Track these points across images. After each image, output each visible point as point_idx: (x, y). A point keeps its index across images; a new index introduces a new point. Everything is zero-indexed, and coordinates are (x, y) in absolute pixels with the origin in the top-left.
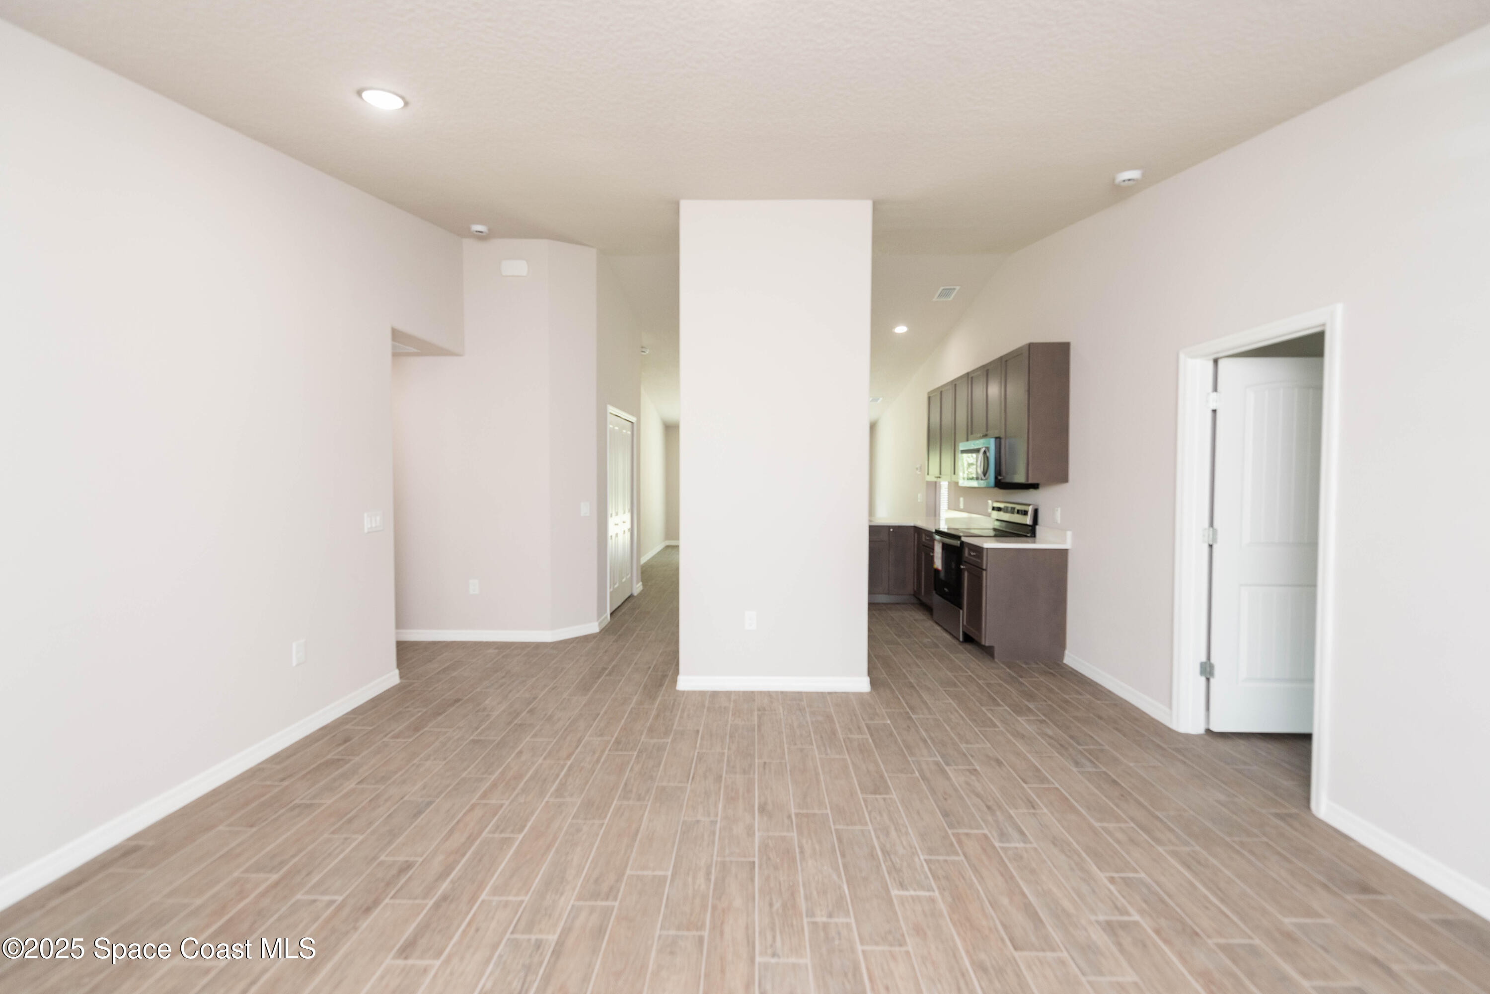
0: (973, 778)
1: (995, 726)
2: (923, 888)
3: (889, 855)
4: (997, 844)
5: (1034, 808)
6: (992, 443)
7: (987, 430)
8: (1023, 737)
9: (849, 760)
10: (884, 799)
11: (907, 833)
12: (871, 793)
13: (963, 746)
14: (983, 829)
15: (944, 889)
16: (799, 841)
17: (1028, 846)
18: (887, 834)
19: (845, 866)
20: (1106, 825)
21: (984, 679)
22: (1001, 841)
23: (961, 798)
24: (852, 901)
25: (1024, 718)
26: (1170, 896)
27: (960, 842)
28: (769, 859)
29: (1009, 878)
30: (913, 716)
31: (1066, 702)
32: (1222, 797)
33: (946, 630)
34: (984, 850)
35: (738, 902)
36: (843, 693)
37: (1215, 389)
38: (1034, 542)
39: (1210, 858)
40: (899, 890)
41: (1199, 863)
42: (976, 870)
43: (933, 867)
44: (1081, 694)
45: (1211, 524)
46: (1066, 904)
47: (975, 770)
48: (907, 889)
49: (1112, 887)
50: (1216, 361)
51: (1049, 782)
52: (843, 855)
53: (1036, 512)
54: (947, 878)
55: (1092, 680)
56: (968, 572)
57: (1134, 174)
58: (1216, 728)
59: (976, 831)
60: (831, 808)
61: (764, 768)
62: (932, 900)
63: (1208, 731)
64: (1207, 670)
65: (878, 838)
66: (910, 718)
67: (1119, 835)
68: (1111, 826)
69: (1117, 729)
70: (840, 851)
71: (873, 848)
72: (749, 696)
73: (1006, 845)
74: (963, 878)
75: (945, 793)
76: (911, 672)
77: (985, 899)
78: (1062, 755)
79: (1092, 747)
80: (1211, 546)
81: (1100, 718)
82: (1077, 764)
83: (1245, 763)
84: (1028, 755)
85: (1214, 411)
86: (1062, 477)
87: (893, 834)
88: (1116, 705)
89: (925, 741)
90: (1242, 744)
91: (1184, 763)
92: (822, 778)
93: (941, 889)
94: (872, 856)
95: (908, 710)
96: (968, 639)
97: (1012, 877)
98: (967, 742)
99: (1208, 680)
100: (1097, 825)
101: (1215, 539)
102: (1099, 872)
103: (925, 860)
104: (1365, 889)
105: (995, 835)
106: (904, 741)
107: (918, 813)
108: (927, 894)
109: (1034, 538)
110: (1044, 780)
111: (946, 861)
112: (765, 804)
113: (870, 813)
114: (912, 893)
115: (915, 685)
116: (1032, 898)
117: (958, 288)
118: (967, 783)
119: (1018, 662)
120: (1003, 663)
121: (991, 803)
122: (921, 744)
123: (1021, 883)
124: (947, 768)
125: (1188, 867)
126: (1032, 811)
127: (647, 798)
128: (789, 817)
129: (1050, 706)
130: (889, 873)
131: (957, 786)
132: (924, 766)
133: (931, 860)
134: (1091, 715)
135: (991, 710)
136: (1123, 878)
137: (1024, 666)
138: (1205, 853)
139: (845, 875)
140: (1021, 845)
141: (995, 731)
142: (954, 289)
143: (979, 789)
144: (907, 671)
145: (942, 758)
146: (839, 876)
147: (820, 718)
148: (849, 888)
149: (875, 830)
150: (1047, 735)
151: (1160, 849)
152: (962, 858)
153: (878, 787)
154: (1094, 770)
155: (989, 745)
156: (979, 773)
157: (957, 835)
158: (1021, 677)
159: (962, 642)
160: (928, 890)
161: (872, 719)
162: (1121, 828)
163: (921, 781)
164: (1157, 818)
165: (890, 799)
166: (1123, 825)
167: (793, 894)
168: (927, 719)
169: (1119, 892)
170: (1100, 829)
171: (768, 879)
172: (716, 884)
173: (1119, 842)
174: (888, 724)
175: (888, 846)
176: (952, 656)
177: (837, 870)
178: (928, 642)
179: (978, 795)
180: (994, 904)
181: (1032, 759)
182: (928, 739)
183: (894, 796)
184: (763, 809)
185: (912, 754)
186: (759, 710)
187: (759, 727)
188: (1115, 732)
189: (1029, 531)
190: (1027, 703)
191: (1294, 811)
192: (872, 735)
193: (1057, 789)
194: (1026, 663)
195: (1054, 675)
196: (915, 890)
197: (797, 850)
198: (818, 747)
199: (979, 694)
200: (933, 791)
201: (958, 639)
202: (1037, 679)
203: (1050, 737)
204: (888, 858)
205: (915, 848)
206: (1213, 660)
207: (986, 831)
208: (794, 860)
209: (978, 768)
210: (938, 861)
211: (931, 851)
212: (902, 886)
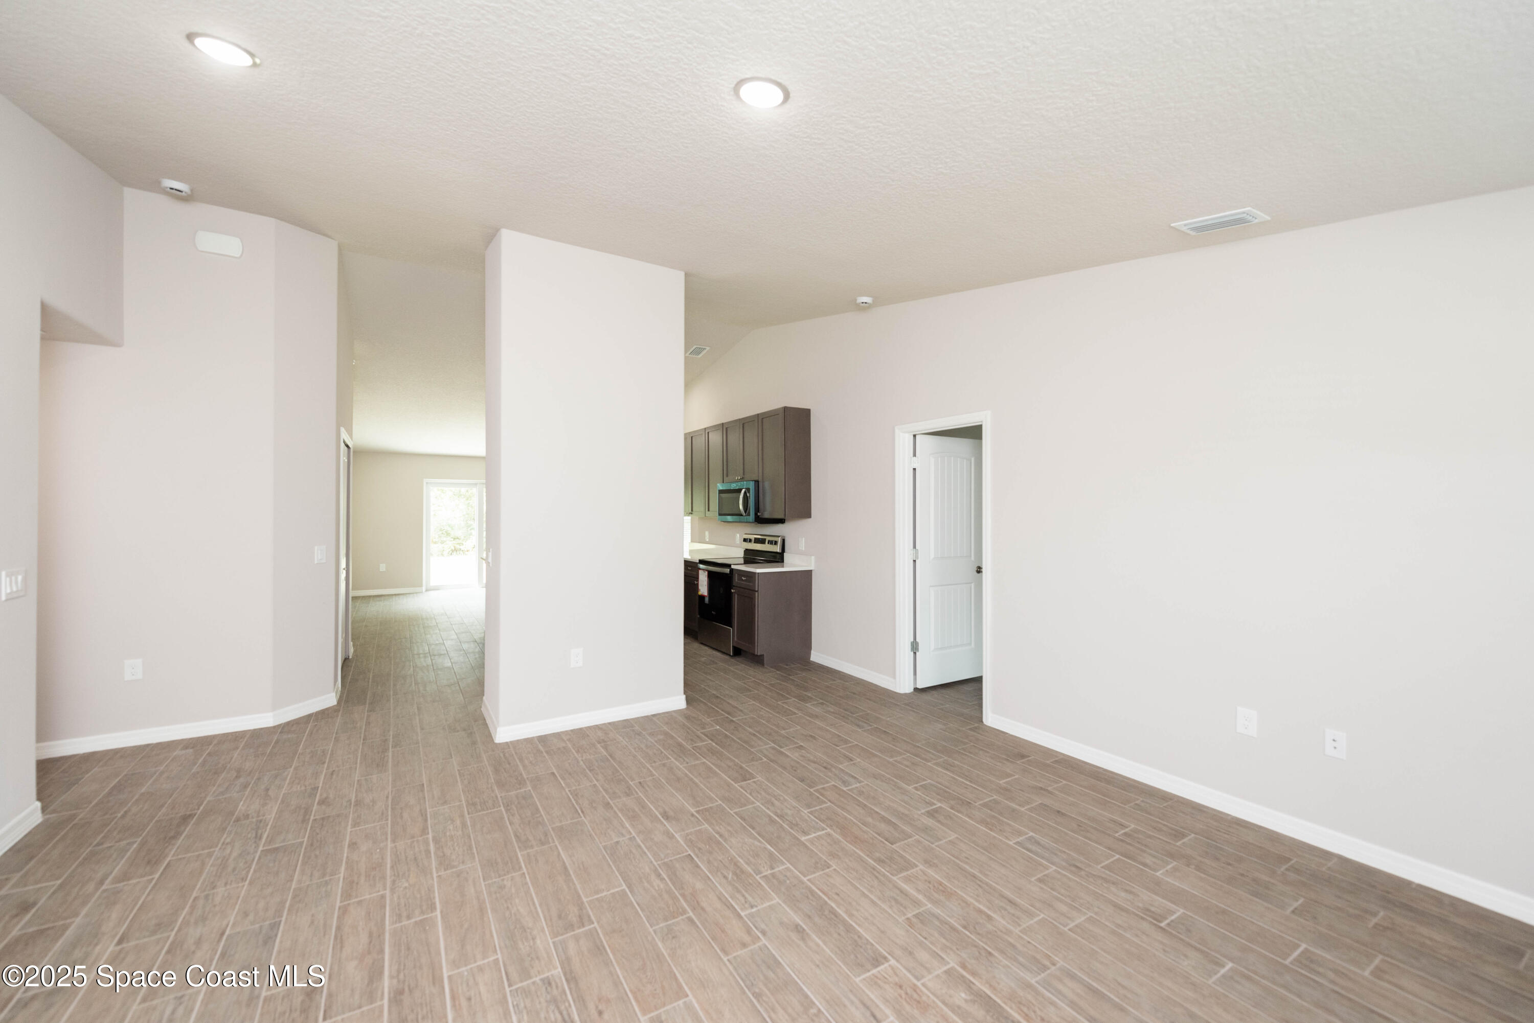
0: (803, 751)
1: (795, 714)
2: (819, 830)
3: (783, 817)
4: (845, 789)
5: (851, 760)
6: (752, 486)
7: (744, 474)
8: (817, 717)
9: (707, 762)
10: (754, 782)
11: (785, 800)
12: (742, 781)
13: (783, 732)
14: (831, 782)
15: (832, 826)
16: (713, 829)
17: (862, 784)
18: (773, 804)
19: (759, 834)
20: (895, 759)
21: (766, 682)
22: (846, 787)
23: (804, 767)
24: (781, 855)
25: (810, 704)
26: (947, 788)
27: (822, 795)
28: (700, 849)
29: (864, 806)
30: (734, 719)
31: (828, 687)
32: (941, 726)
33: (714, 649)
34: (839, 795)
35: (699, 885)
36: (664, 713)
37: (915, 455)
38: (783, 567)
39: (955, 762)
40: (805, 836)
41: (951, 766)
42: (843, 809)
43: (816, 815)
44: (834, 680)
45: (915, 547)
46: (902, 810)
47: (801, 746)
48: (809, 834)
49: (919, 793)
50: (915, 436)
51: (850, 742)
52: (753, 828)
53: (784, 541)
54: (828, 819)
55: (835, 670)
56: (738, 595)
57: (868, 300)
58: (920, 686)
59: (828, 785)
60: (720, 800)
61: (643, 787)
62: (829, 835)
63: (916, 689)
64: (915, 647)
65: (768, 809)
66: (732, 721)
67: (906, 763)
68: (899, 758)
69: (868, 699)
70: (748, 825)
71: (770, 817)
72: (581, 733)
73: (850, 787)
74: (839, 815)
75: (792, 767)
76: (708, 686)
77: (859, 823)
78: (847, 723)
79: (861, 714)
80: (915, 561)
81: (854, 694)
82: (858, 726)
83: (942, 705)
84: (828, 728)
85: (914, 469)
86: (806, 513)
87: (776, 803)
88: (858, 683)
89: (754, 735)
90: (935, 693)
91: (914, 711)
92: (696, 780)
93: (831, 827)
94: (772, 821)
95: (727, 715)
96: (738, 652)
97: (865, 805)
98: (784, 729)
99: (915, 653)
100: (891, 760)
101: (917, 557)
102: (908, 787)
103: (808, 812)
104: (1023, 756)
105: (840, 783)
106: (739, 738)
107: (783, 784)
108: (824, 832)
109: (782, 563)
110: (846, 742)
111: (821, 809)
112: (665, 812)
113: (751, 794)
114: (814, 835)
115: (719, 695)
116: (883, 813)
117: (708, 348)
118: (802, 756)
119: (781, 665)
120: (772, 667)
121: (825, 765)
122: (754, 738)
123: (873, 807)
124: (782, 750)
125: (947, 769)
126: (852, 762)
127: (550, 840)
128: (693, 815)
129: (820, 692)
130: (791, 828)
131: (796, 759)
132: (765, 752)
133: (811, 811)
134: (848, 693)
135: (785, 702)
136: (921, 786)
137: (787, 667)
138: (950, 759)
139: (763, 839)
140: (858, 785)
141: (797, 717)
142: (705, 349)
143: (812, 758)
144: (705, 686)
145: (774, 744)
146: (760, 842)
147: (661, 737)
148: (771, 846)
149: (762, 804)
150: (830, 711)
151: (929, 764)
152: (829, 804)
153: (745, 776)
154: (870, 727)
155: (799, 727)
156: (805, 748)
157: (817, 791)
158: (790, 675)
159: (732, 656)
160: (823, 830)
161: (704, 728)
162: (903, 758)
163: (771, 763)
164: (918, 747)
165: (758, 780)
166: (904, 756)
167: (735, 864)
168: (746, 719)
169: (923, 794)
170: (894, 762)
171: (709, 862)
172: (671, 880)
173: (907, 766)
174: (719, 729)
175: (778, 811)
176: (732, 669)
177: (755, 838)
178: (705, 660)
179: (815, 762)
180: (865, 824)
181: (833, 731)
182: (755, 733)
183: (759, 778)
184: (666, 816)
185: (752, 747)
186: (599, 743)
187: (611, 756)
188: (867, 700)
189: (778, 558)
190: (805, 693)
191: (976, 725)
192: (712, 740)
193: (857, 745)
194: (787, 665)
195: (810, 670)
196: (815, 833)
197: (717, 836)
198: (676, 759)
199: (769, 693)
200: (785, 768)
201: (730, 655)
202: (800, 675)
203: (833, 713)
204: (784, 819)
205: (797, 807)
206: (918, 640)
207: (833, 783)
208: (719, 843)
209: (802, 744)
210: (816, 810)
211: (808, 806)
212: (805, 833)
